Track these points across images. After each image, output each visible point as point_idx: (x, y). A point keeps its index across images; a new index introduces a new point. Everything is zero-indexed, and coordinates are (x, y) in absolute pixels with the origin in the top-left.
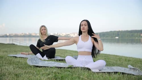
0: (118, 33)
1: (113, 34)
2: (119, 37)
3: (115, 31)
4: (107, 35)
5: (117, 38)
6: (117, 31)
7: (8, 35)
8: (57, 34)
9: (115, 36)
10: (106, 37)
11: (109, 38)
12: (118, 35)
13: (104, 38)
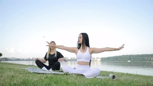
0: (130, 57)
1: (126, 58)
2: (131, 61)
3: (127, 55)
4: (120, 59)
5: (129, 61)
6: (129, 56)
7: (31, 58)
8: (74, 57)
9: (127, 60)
10: (119, 61)
11: (122, 61)
12: (130, 59)
13: (117, 62)
